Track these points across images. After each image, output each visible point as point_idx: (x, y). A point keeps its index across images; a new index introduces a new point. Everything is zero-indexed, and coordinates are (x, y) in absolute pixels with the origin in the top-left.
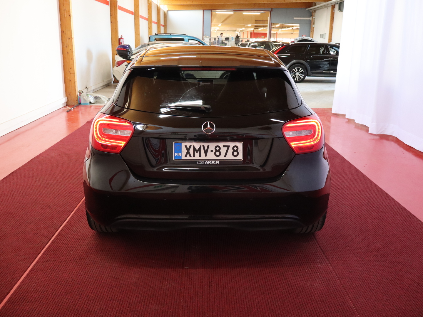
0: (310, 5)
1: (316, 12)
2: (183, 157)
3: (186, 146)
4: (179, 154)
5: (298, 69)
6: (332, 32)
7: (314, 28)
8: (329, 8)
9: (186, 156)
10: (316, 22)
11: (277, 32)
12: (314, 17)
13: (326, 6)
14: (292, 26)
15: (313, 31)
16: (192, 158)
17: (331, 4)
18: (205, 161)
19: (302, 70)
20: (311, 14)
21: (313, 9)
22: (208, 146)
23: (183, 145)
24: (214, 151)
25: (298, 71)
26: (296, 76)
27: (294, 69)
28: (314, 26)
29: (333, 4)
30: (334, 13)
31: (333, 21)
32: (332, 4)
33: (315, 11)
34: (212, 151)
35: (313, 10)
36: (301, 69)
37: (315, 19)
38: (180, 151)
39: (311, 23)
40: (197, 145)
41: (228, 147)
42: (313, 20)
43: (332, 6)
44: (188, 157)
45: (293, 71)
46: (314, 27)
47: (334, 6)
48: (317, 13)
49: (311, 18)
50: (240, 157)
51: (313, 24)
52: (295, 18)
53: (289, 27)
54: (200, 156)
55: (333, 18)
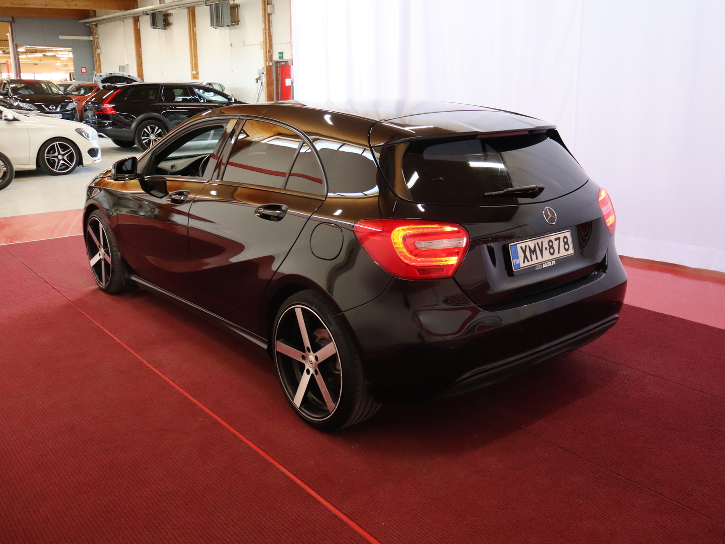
0: (85, 14)
1: (99, 25)
2: (522, 265)
3: (521, 248)
4: (517, 261)
5: (153, 129)
6: (142, 63)
7: (101, 56)
8: (126, 21)
9: (524, 262)
10: (102, 44)
11: (7, 61)
12: (97, 36)
13: (123, 18)
14: (45, 51)
15: (100, 60)
16: (531, 263)
17: (132, 15)
18: (542, 265)
19: (160, 130)
20: (90, 31)
21: (94, 21)
22: (542, 242)
23: (519, 246)
24: (548, 248)
25: (153, 132)
26: (150, 141)
27: (145, 129)
28: (98, 51)
29: (137, 15)
30: (139, 30)
31: (140, 45)
32: (134, 14)
33: (96, 25)
34: (546, 249)
35: (94, 23)
36: (157, 128)
37: (100, 40)
38: (517, 257)
39: (93, 47)
40: (531, 244)
41: (558, 239)
42: (96, 40)
43: (134, 18)
44: (527, 264)
45: (145, 132)
46: (99, 54)
47: (137, 18)
48: (102, 30)
49: (91, 38)
50: (571, 251)
51: (98, 48)
52: (61, 37)
53: (36, 52)
54: (537, 259)
55: (140, 39)
